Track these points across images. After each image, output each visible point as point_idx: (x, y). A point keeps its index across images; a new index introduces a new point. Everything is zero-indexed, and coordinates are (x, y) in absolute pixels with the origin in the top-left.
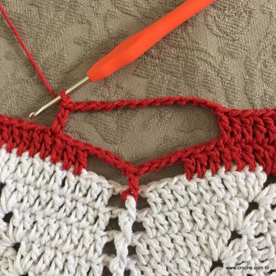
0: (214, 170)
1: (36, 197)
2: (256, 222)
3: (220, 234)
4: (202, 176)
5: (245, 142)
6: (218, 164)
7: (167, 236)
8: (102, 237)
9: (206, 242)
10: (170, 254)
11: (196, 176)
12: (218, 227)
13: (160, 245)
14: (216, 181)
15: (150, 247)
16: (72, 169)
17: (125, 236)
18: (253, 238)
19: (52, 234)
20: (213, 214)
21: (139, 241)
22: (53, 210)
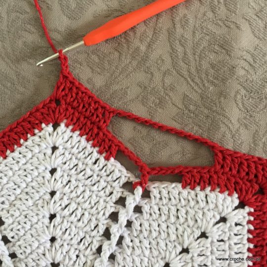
0: (203, 187)
1: (75, 164)
2: (222, 231)
3: (193, 232)
4: (193, 188)
5: (231, 175)
6: (206, 184)
7: (156, 221)
8: (111, 207)
9: (182, 234)
10: (154, 234)
11: (188, 187)
12: (193, 226)
13: (149, 226)
14: (201, 195)
15: (142, 225)
16: (104, 155)
17: (127, 212)
18: (215, 241)
19: (79, 193)
20: (192, 216)
21: (136, 219)
22: (84, 178)
